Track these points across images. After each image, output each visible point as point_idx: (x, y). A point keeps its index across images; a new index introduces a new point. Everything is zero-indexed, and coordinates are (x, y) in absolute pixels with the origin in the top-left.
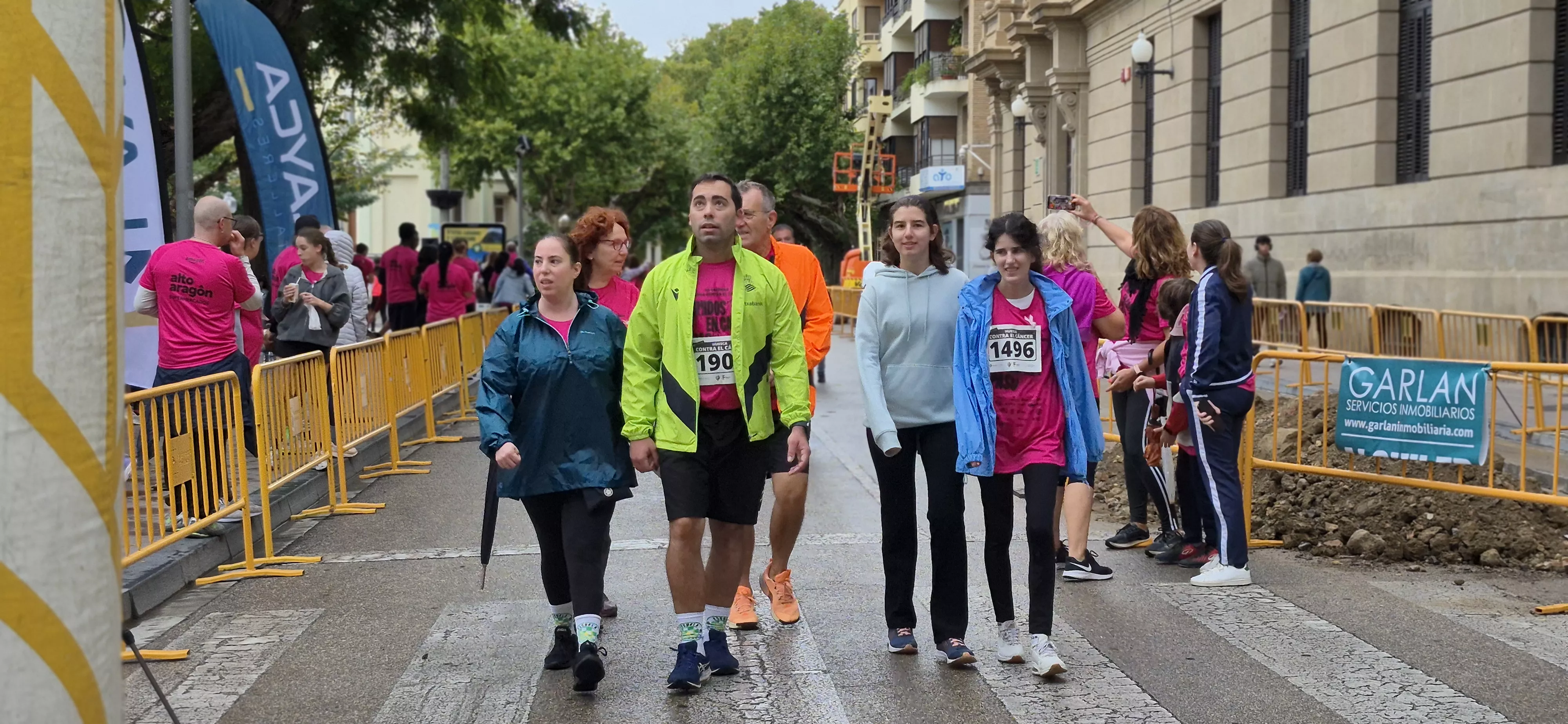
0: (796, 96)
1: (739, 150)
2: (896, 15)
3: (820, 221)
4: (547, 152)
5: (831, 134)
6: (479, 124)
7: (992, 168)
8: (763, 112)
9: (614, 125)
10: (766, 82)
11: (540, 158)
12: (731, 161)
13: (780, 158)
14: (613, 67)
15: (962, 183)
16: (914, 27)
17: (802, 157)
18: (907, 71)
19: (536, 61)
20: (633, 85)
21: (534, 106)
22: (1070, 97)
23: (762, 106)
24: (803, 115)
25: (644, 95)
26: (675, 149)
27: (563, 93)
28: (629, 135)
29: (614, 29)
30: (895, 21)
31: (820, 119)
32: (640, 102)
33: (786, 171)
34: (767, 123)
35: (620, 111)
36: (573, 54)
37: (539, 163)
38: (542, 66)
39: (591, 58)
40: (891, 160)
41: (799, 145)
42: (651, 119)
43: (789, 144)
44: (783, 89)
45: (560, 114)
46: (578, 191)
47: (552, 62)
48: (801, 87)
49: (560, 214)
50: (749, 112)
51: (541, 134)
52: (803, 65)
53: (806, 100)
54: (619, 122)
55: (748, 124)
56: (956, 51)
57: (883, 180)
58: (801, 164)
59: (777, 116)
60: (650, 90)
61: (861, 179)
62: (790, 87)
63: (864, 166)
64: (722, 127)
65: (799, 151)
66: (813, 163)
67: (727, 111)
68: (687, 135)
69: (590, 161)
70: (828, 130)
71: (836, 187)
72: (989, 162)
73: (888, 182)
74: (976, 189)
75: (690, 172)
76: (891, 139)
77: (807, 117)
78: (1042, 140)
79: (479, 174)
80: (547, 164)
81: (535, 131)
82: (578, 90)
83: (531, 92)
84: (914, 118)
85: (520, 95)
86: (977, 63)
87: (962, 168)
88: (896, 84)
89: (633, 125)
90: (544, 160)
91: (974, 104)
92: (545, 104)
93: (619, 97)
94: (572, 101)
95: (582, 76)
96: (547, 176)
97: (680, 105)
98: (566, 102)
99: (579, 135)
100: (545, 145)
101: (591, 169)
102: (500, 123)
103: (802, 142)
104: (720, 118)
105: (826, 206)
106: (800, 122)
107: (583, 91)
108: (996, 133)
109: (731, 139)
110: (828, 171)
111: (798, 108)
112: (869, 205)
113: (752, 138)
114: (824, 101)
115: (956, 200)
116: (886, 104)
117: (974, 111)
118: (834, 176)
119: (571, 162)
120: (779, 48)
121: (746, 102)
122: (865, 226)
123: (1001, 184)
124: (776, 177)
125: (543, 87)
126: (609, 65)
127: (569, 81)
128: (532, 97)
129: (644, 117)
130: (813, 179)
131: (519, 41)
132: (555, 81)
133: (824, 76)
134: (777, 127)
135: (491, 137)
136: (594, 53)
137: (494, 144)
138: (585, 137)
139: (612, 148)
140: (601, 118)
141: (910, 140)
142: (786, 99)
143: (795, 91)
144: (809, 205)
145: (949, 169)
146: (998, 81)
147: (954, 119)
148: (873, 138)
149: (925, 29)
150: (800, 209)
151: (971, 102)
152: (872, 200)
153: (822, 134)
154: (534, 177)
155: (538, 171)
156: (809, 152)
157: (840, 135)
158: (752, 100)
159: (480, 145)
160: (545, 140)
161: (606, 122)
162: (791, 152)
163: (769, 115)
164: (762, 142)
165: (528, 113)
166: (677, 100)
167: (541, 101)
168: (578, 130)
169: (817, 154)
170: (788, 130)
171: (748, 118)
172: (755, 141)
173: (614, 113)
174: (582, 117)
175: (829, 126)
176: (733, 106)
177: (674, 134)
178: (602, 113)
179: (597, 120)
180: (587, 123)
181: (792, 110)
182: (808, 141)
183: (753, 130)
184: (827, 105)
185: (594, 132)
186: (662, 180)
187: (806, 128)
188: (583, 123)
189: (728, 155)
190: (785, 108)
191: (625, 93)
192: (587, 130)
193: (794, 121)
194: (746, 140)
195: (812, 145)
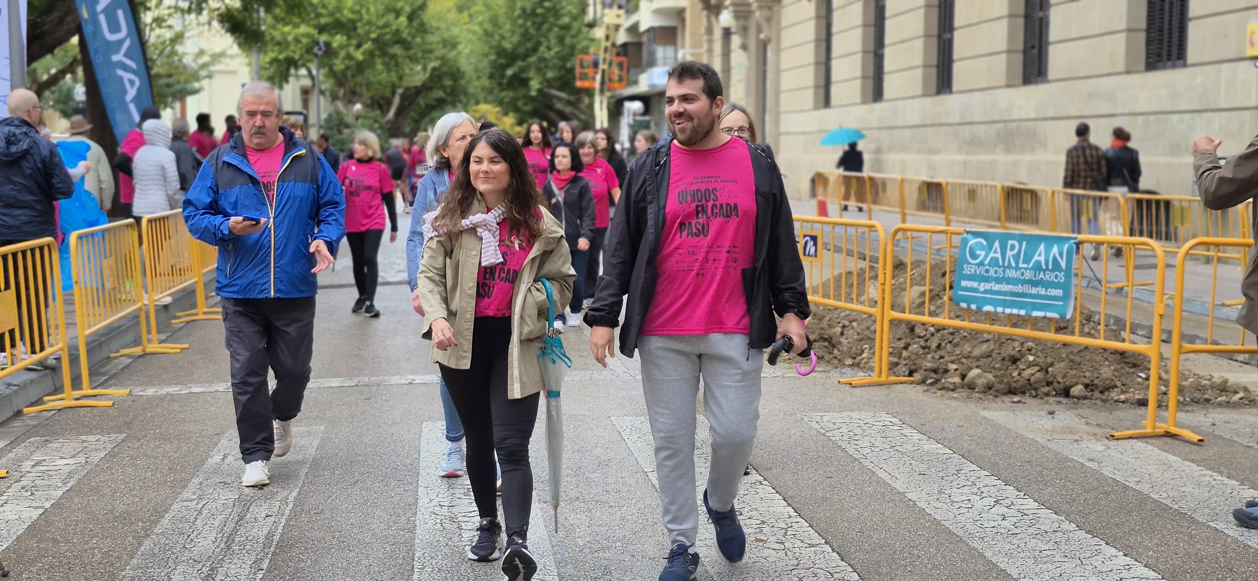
0: (548, 10)
1: (501, 52)
3: (567, 111)
4: (343, 53)
5: (575, 40)
6: (287, 29)
8: (520, 21)
9: (397, 32)
11: (337, 58)
12: (494, 62)
13: (534, 59)
17: (552, 58)
21: (332, 14)
22: (766, 12)
23: (519, 17)
24: (553, 25)
25: (423, 7)
26: (450, 51)
28: (409, 39)
31: (566, 28)
32: (419, 12)
33: (539, 70)
34: (523, 30)
35: (403, 20)
37: (336, 61)
40: (623, 61)
41: (549, 48)
42: (428, 26)
43: (542, 49)
45: (354, 22)
46: (369, 84)
49: (355, 103)
50: (509, 21)
51: (338, 37)
53: (555, 12)
54: (402, 28)
55: (507, 31)
57: (616, 78)
58: (551, 65)
59: (532, 25)
61: (598, 77)
63: (602, 66)
64: (487, 34)
65: (549, 54)
66: (560, 64)
67: (491, 21)
68: (459, 40)
69: (379, 61)
70: (573, 37)
71: (578, 84)
73: (621, 80)
75: (462, 69)
76: (625, 45)
77: (556, 25)
78: (744, 47)
79: (288, 70)
80: (343, 62)
81: (332, 36)
84: (643, 28)
85: (320, 6)
89: (413, 31)
90: (340, 59)
91: (691, 17)
92: (341, 13)
93: (402, 8)
94: (364, 11)
96: (344, 73)
97: (453, 15)
98: (358, 12)
99: (369, 39)
100: (341, 47)
101: (380, 67)
102: (303, 29)
103: (551, 46)
104: (485, 26)
105: (572, 98)
106: (549, 30)
108: (707, 40)
109: (494, 43)
110: (572, 70)
111: (548, 18)
112: (605, 98)
113: (511, 43)
114: (570, 13)
116: (618, 16)
117: (691, 23)
118: (577, 74)
119: (363, 61)
121: (506, 14)
122: (602, 116)
124: (531, 75)
128: (330, 8)
129: (422, 24)
130: (561, 78)
134: (531, 34)
135: (297, 40)
137: (299, 46)
138: (374, 41)
139: (397, 50)
140: (387, 25)
141: (638, 45)
142: (538, 11)
144: (558, 98)
147: (676, 28)
148: (609, 44)
150: (551, 101)
151: (688, 15)
152: (608, 94)
153: (568, 40)
154: (332, 73)
155: (336, 68)
156: (557, 55)
157: (582, 41)
158: (511, 12)
159: (288, 46)
160: (341, 43)
161: (391, 29)
162: (542, 54)
163: (525, 24)
164: (519, 46)
165: (327, 20)
166: (450, 11)
167: (338, 10)
168: (368, 35)
169: (564, 57)
170: (540, 37)
171: (508, 26)
172: (514, 45)
173: (398, 21)
174: (372, 24)
175: (574, 33)
176: (496, 17)
177: (448, 39)
178: (388, 21)
179: (384, 27)
180: (376, 29)
181: (544, 20)
182: (556, 46)
183: (512, 36)
184: (572, 17)
185: (382, 36)
186: (439, 77)
187: (554, 35)
188: (372, 29)
189: (491, 56)
190: (538, 19)
191: (407, 5)
192: (376, 35)
193: (545, 29)
194: (506, 44)
195: (560, 49)
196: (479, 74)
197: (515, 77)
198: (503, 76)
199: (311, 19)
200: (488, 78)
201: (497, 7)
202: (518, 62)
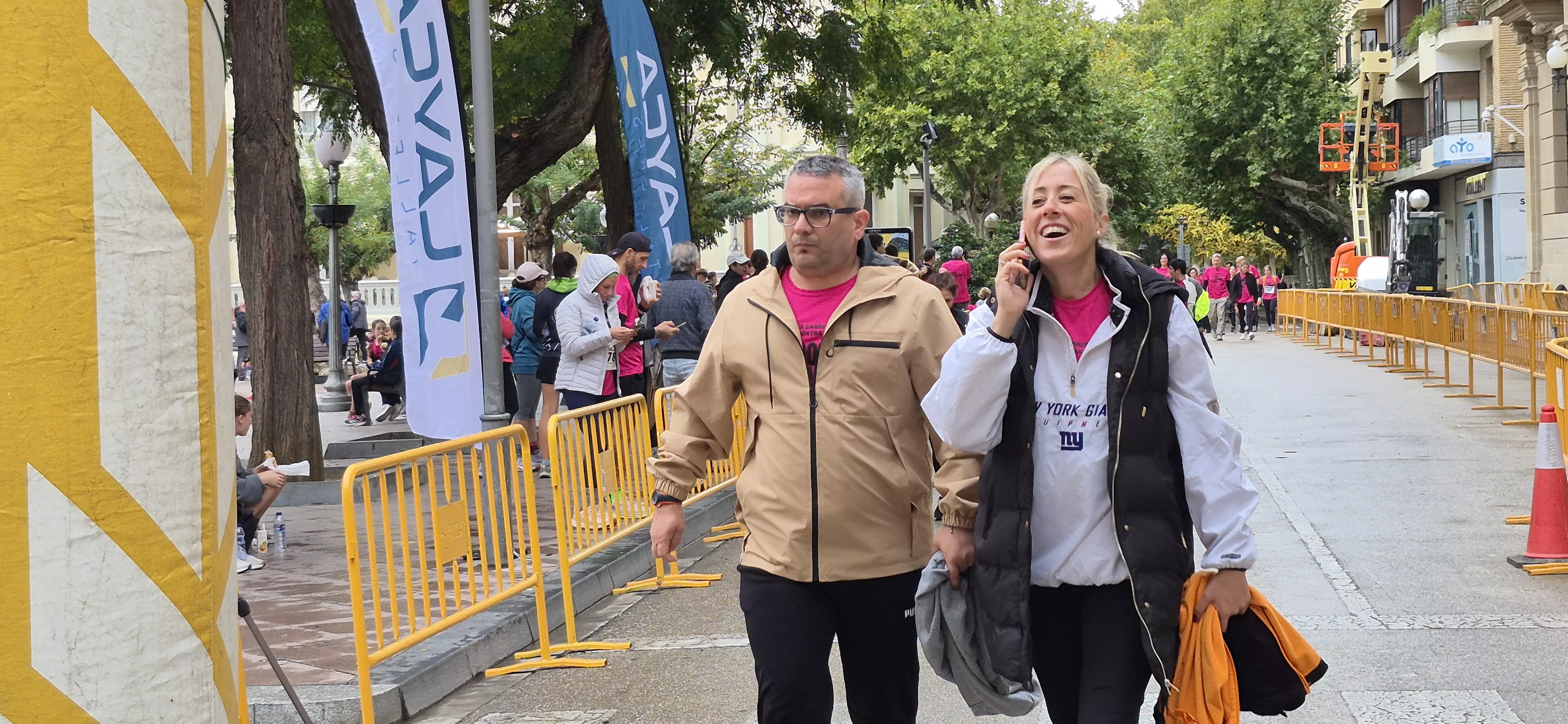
0: (1271, 56)
1: (1202, 125)
3: (1307, 208)
4: (967, 140)
5: (1317, 101)
6: (889, 110)
7: (1526, 134)
8: (1231, 78)
9: (1046, 104)
10: (1234, 41)
11: (959, 147)
12: (1193, 140)
13: (1253, 132)
14: (1045, 35)
15: (1489, 155)
17: (1282, 130)
18: (1413, 19)
19: (952, 33)
20: (1069, 54)
21: (951, 85)
23: (1229, 71)
24: (1281, 80)
25: (1083, 67)
26: (1125, 128)
27: (985, 69)
28: (1065, 114)
31: (1304, 83)
32: (1078, 74)
33: (1263, 148)
34: (1235, 91)
35: (1053, 86)
36: (998, 22)
37: (959, 153)
38: (959, 38)
40: (1395, 129)
41: (1278, 117)
42: (1092, 94)
43: (1265, 115)
44: (1255, 49)
45: (983, 94)
46: (1007, 184)
48: (1278, 45)
49: (986, 212)
50: (1213, 79)
51: (960, 118)
52: (1281, 18)
53: (1286, 61)
54: (1052, 99)
55: (1211, 94)
57: (1383, 155)
58: (1280, 140)
59: (1249, 82)
60: (1091, 60)
61: (1354, 155)
62: (1264, 46)
63: (1357, 138)
64: (1180, 99)
65: (1278, 124)
66: (1295, 137)
67: (1186, 80)
68: (1139, 111)
69: (1019, 148)
70: (1313, 96)
71: (1323, 166)
72: (1521, 127)
73: (1390, 157)
74: (1507, 161)
75: (1145, 154)
76: (1396, 105)
77: (1288, 81)
79: (891, 169)
80: (967, 153)
81: (954, 116)
82: (1003, 65)
83: (947, 70)
84: (1424, 76)
85: (935, 74)
87: (1487, 136)
88: (1400, 35)
89: (1070, 102)
90: (964, 149)
91: (1501, 55)
92: (964, 82)
93: (1052, 69)
94: (996, 78)
95: (1009, 48)
96: (969, 168)
97: (1130, 74)
98: (989, 79)
99: (1005, 117)
100: (965, 133)
102: (912, 109)
103: (1281, 111)
104: (1178, 88)
105: (1314, 189)
106: (1278, 88)
107: (1009, 65)
108: (1529, 90)
109: (1192, 113)
110: (1312, 147)
111: (1275, 70)
112: (1364, 187)
113: (1218, 110)
114: (1308, 61)
115: (1482, 176)
116: (1383, 61)
117: (1502, 64)
118: (1321, 152)
119: (997, 150)
121: (1209, 68)
122: (1361, 213)
123: (1538, 153)
124: (1249, 157)
125: (963, 63)
126: (1040, 33)
127: (991, 55)
128: (949, 76)
129: (1083, 92)
130: (1295, 158)
132: (976, 55)
133: (1308, 30)
134: (1248, 95)
135: (903, 126)
136: (1021, 19)
137: (906, 133)
138: (1011, 119)
139: (1046, 131)
140: (1030, 96)
141: (1420, 102)
142: (1259, 61)
143: (1270, 51)
144: (1292, 189)
145: (1471, 137)
146: (1530, 25)
147: (1477, 74)
148: (1369, 104)
150: (1282, 193)
151: (1496, 53)
152: (1370, 180)
153: (1306, 102)
154: (953, 170)
155: (958, 162)
156: (1290, 125)
157: (1329, 102)
158: (1217, 64)
159: (890, 135)
160: (965, 126)
161: (1037, 101)
162: (1266, 125)
163: (1239, 81)
164: (1230, 115)
165: (944, 94)
166: (1126, 69)
167: (959, 79)
168: (1004, 111)
169: (1300, 126)
170: (1262, 98)
171: (1212, 86)
172: (1222, 114)
173: (1046, 90)
174: (1008, 97)
175: (1315, 91)
176: (1193, 72)
177: (1122, 111)
178: (1032, 90)
179: (1027, 98)
180: (1014, 103)
181: (1268, 74)
182: (1288, 111)
183: (1219, 100)
184: (1312, 66)
185: (1023, 113)
186: (1109, 166)
187: (1285, 96)
188: (1009, 104)
189: (1188, 132)
190: (1258, 72)
191: (1060, 66)
192: (1015, 111)
193: (1270, 87)
194: (1210, 114)
195: (1293, 115)
196: (1171, 160)
197: (1224, 158)
198: (1207, 161)
199: (922, 93)
200: (1184, 165)
201: (1195, 59)
202: (1229, 138)
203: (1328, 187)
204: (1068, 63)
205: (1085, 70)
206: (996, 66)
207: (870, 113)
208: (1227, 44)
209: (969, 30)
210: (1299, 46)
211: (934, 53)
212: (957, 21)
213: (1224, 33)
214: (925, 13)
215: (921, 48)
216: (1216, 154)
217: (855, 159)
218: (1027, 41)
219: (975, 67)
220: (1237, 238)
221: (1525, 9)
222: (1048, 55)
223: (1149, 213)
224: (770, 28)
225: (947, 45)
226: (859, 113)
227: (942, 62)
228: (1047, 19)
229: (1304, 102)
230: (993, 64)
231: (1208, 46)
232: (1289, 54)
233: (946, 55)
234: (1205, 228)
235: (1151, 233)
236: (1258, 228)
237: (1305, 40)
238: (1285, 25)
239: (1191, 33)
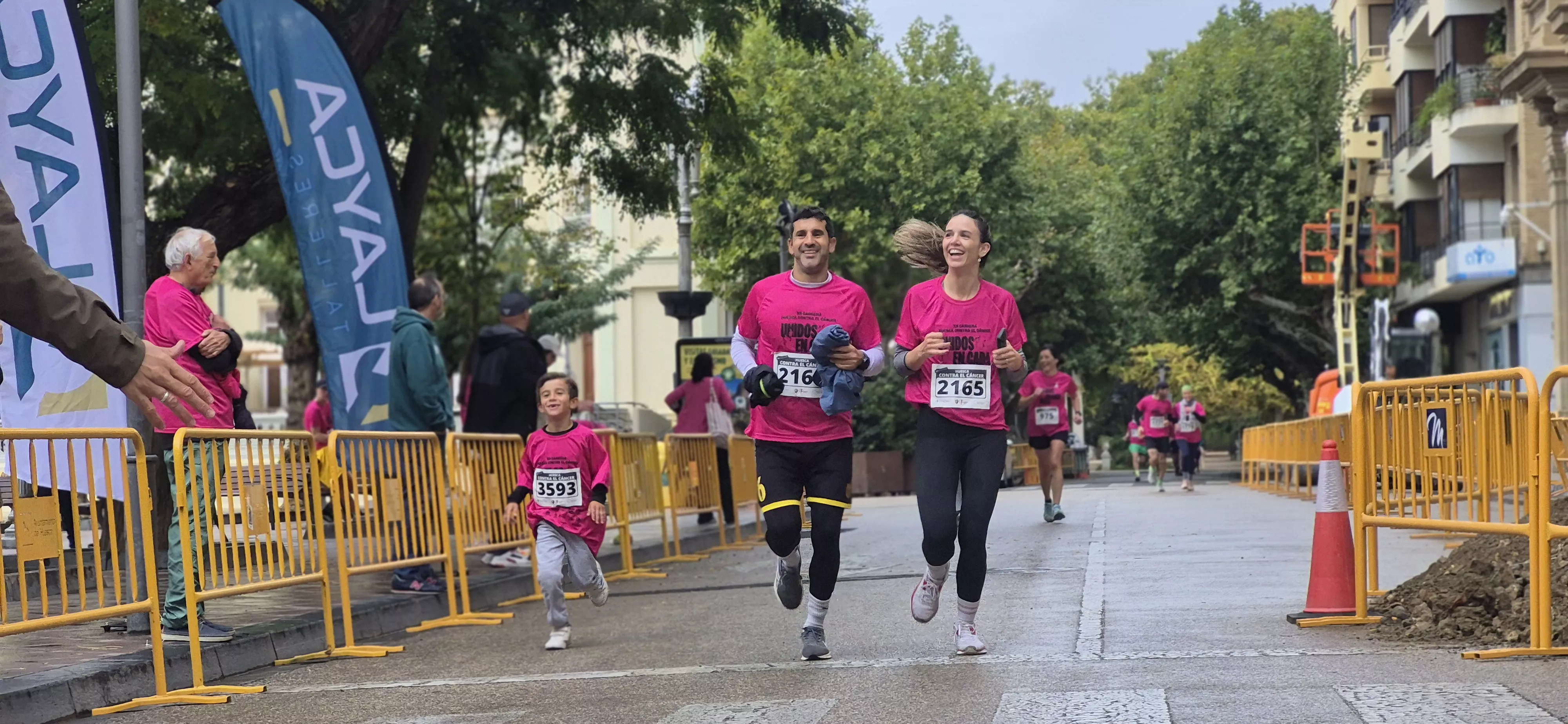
1: (1164, 229)
2: (1408, 13)
3: (1297, 336)
5: (1305, 199)
7: (1553, 240)
8: (1198, 170)
10: (1202, 124)
11: (854, 252)
12: (1153, 248)
13: (1227, 239)
14: (962, 110)
15: (1513, 267)
16: (1432, 28)
17: (1261, 236)
18: (1426, 97)
19: (845, 107)
20: (992, 135)
21: (843, 173)
23: (1196, 161)
24: (1260, 173)
25: (1012, 150)
26: (1074, 235)
27: (886, 151)
28: (988, 211)
29: (965, 53)
30: (1407, 22)
31: (1288, 177)
32: (1005, 161)
33: (1239, 258)
34: (1204, 186)
35: (973, 174)
36: (903, 93)
37: (851, 257)
38: (853, 112)
39: (927, 97)
40: (1392, 233)
41: (1256, 219)
42: (1022, 186)
43: (1240, 217)
44: (1228, 133)
45: (886, 184)
47: (870, 106)
48: (1256, 130)
50: (1176, 171)
51: (855, 213)
52: (1260, 96)
53: (1270, 151)
54: (970, 191)
55: (1174, 189)
56: (1497, 60)
57: (1379, 264)
58: (1260, 249)
59: (1221, 176)
60: (1020, 143)
61: (1338, 262)
62: (1238, 130)
63: (1343, 241)
64: (1135, 195)
65: (1256, 227)
66: (1278, 245)
67: (1144, 172)
68: (1091, 213)
70: (1301, 193)
71: (1306, 278)
72: (1549, 232)
73: (1388, 266)
74: (1532, 275)
75: (1098, 269)
76: (1408, 206)
77: (1269, 175)
80: (864, 259)
81: (846, 210)
82: (909, 147)
83: (838, 153)
84: (1437, 171)
86: (1515, 75)
87: (1510, 243)
88: (1412, 119)
89: (994, 196)
90: (859, 253)
91: (1527, 141)
92: (860, 168)
93: (971, 153)
94: (900, 163)
95: (917, 126)
97: (1084, 169)
98: (892, 165)
100: (861, 231)
103: (1260, 212)
104: (1133, 182)
105: (1304, 311)
106: (1256, 183)
107: (916, 147)
108: (1557, 183)
109: (1150, 213)
110: (1295, 255)
111: (1252, 161)
112: (1352, 302)
113: (1183, 210)
114: (1293, 149)
115: (1506, 294)
116: (1372, 143)
117: (1528, 153)
118: (1303, 260)
120: (1222, 71)
121: (1171, 156)
122: (1346, 335)
124: (1222, 270)
125: (859, 143)
126: (955, 107)
127: (894, 134)
128: (840, 160)
129: (1012, 183)
130: (1281, 271)
131: (823, 77)
132: (876, 135)
133: (1297, 111)
134: (1220, 191)
141: (1432, 205)
142: (1233, 148)
143: (1247, 136)
144: (1277, 310)
145: (1492, 245)
146: (1551, 101)
147: (1500, 166)
148: (1355, 198)
149: (1448, 30)
150: (1265, 318)
151: (1521, 140)
152: (1358, 293)
153: (1291, 200)
156: (1272, 229)
157: (1320, 201)
158: (1181, 152)
159: (767, 235)
160: (861, 223)
161: (952, 193)
162: (1243, 229)
163: (1208, 175)
164: (1198, 217)
165: (834, 183)
166: (1077, 161)
167: (853, 164)
168: (909, 205)
169: (1284, 232)
170: (1237, 196)
171: (1175, 180)
172: (1188, 215)
173: (963, 179)
174: (915, 187)
175: (1303, 187)
176: (1152, 163)
177: (1071, 213)
178: (946, 179)
179: (939, 189)
180: (923, 196)
181: (1244, 165)
182: (1269, 211)
183: (1184, 198)
184: (1300, 156)
185: (934, 208)
186: (1057, 284)
187: (1266, 192)
188: (917, 195)
189: (1147, 237)
190: (1233, 163)
191: (981, 149)
192: (923, 205)
193: (1246, 181)
194: (1173, 214)
195: (1276, 217)
196: (1129, 275)
197: (1191, 272)
198: (1170, 275)
199: (808, 182)
200: (1143, 279)
201: (1153, 146)
202: (1197, 246)
203: (1321, 309)
204: (991, 145)
205: (1014, 156)
206: (901, 148)
207: (743, 207)
208: (1193, 127)
209: (866, 102)
210: (1283, 132)
211: (821, 131)
212: (852, 91)
213: (1189, 113)
214: (811, 81)
215: (806, 125)
216: (1181, 266)
217: (723, 264)
218: (939, 118)
219: (874, 149)
220: (1233, 386)
221: (1544, 81)
222: (966, 136)
223: (1118, 352)
224: (576, 74)
225: (838, 120)
226: (727, 207)
227: (832, 142)
228: (965, 90)
229: (1289, 200)
230: (897, 146)
231: (1170, 130)
232: (1271, 140)
233: (836, 134)
234: (1194, 374)
235: (1126, 380)
236: (1257, 374)
237: (1291, 124)
238: (1265, 104)
239: (1150, 114)
